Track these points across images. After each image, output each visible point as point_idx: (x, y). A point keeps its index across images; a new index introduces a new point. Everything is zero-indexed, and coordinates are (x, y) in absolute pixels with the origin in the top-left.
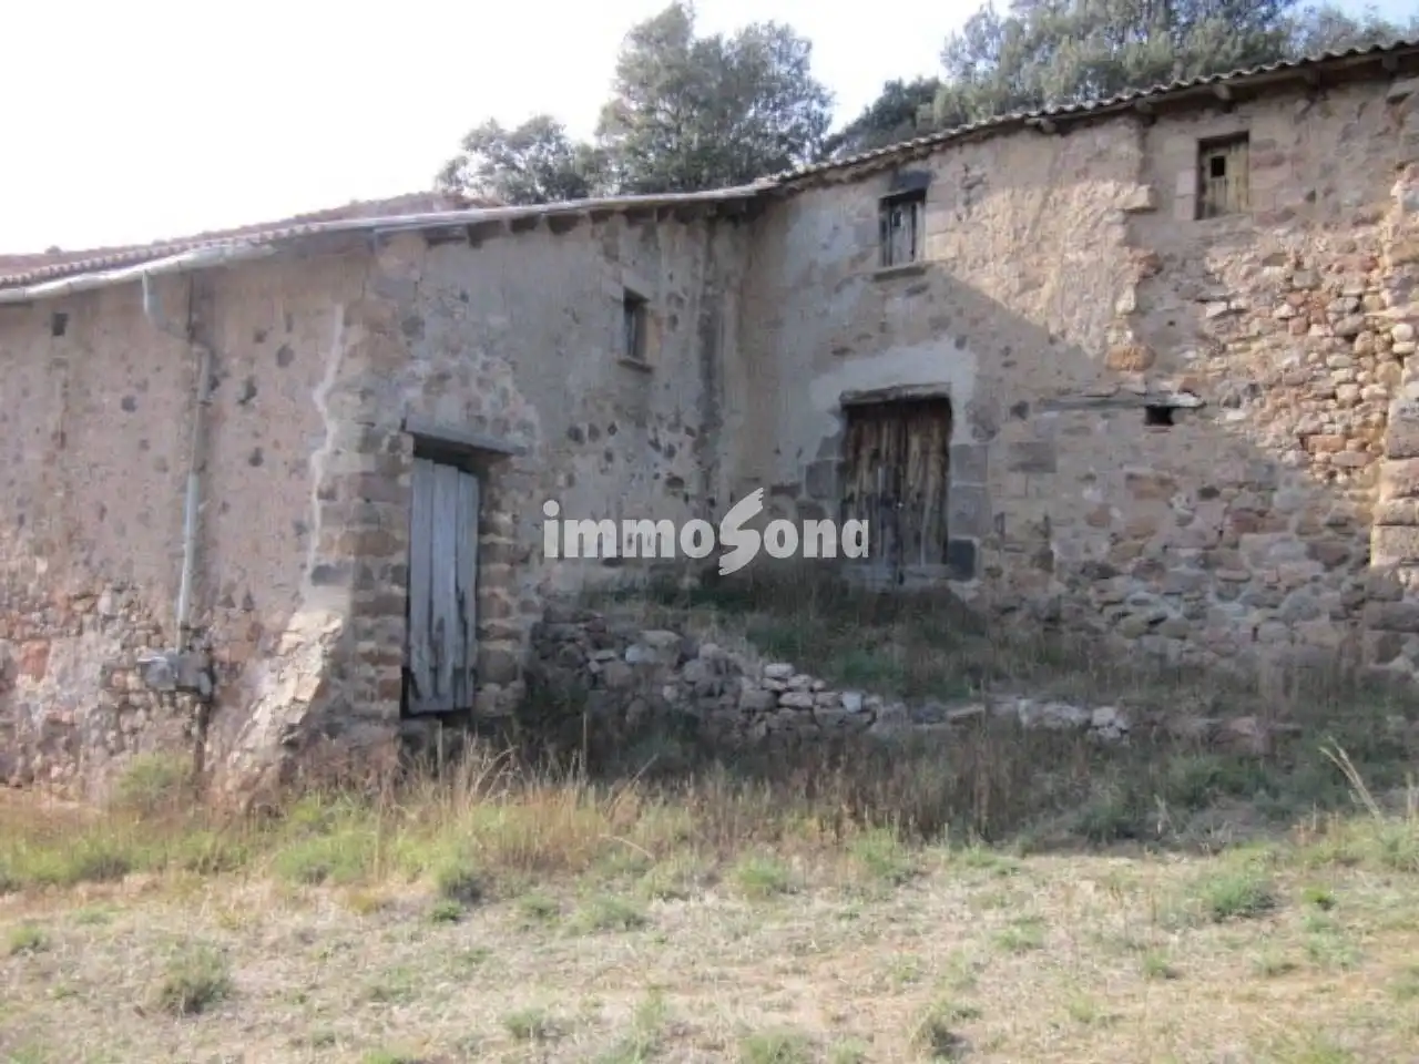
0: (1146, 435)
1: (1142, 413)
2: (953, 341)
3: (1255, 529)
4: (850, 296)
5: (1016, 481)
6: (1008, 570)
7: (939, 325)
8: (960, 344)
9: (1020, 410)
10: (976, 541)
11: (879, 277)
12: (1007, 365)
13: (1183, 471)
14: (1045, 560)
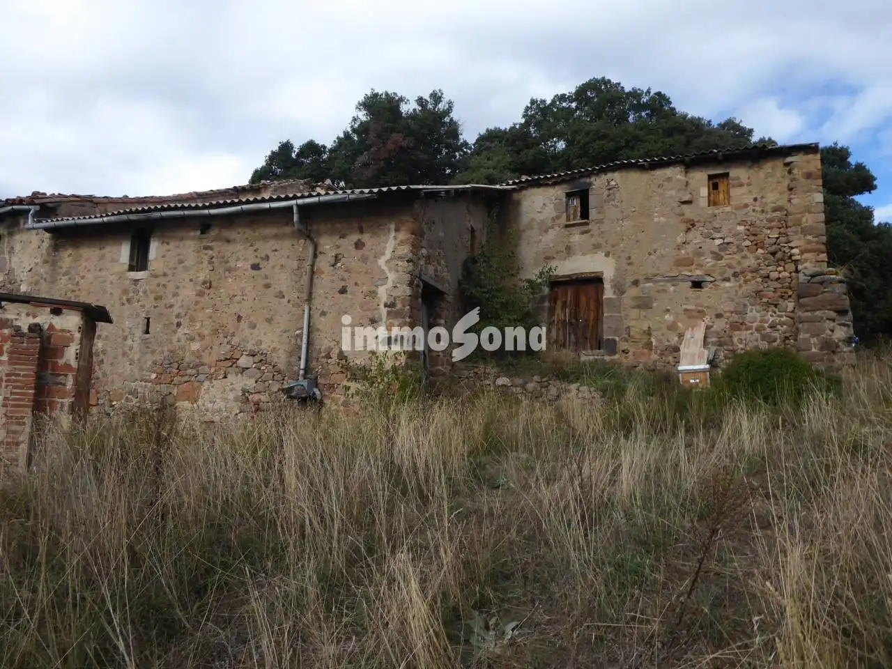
0: (692, 293)
1: (690, 284)
2: (603, 254)
3: (739, 329)
4: (552, 234)
5: (634, 313)
6: (632, 350)
7: (597, 247)
8: (607, 255)
9: (636, 283)
10: (617, 339)
11: (567, 226)
12: (629, 264)
13: (708, 307)
14: (649, 346)
